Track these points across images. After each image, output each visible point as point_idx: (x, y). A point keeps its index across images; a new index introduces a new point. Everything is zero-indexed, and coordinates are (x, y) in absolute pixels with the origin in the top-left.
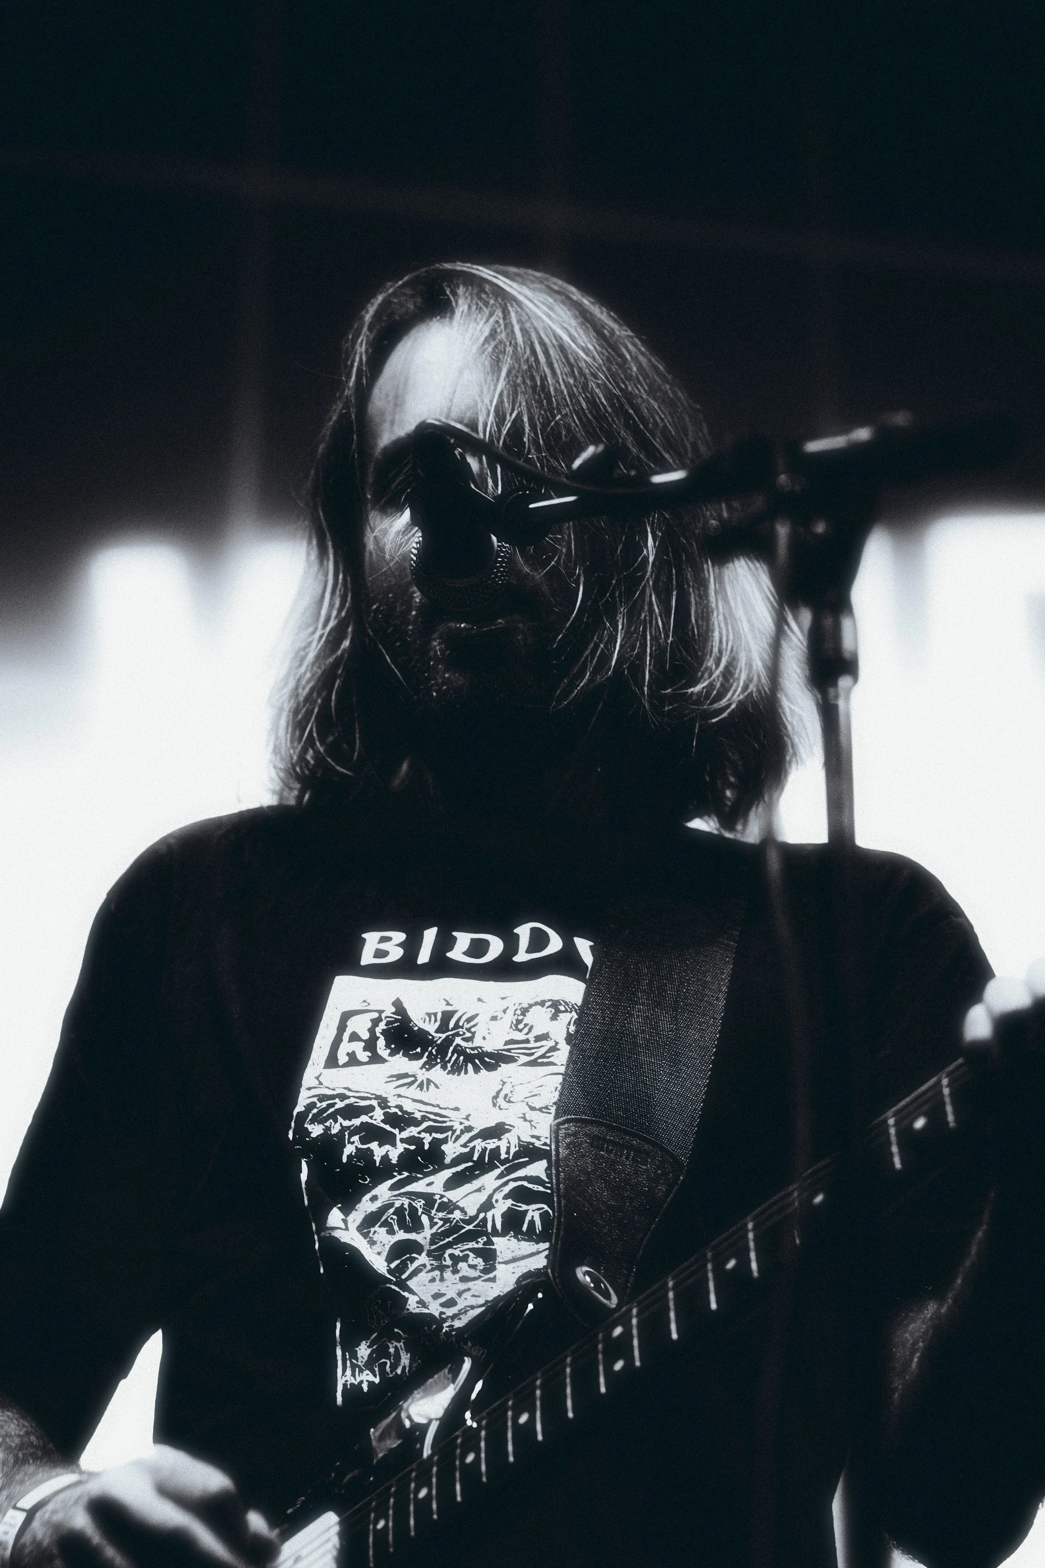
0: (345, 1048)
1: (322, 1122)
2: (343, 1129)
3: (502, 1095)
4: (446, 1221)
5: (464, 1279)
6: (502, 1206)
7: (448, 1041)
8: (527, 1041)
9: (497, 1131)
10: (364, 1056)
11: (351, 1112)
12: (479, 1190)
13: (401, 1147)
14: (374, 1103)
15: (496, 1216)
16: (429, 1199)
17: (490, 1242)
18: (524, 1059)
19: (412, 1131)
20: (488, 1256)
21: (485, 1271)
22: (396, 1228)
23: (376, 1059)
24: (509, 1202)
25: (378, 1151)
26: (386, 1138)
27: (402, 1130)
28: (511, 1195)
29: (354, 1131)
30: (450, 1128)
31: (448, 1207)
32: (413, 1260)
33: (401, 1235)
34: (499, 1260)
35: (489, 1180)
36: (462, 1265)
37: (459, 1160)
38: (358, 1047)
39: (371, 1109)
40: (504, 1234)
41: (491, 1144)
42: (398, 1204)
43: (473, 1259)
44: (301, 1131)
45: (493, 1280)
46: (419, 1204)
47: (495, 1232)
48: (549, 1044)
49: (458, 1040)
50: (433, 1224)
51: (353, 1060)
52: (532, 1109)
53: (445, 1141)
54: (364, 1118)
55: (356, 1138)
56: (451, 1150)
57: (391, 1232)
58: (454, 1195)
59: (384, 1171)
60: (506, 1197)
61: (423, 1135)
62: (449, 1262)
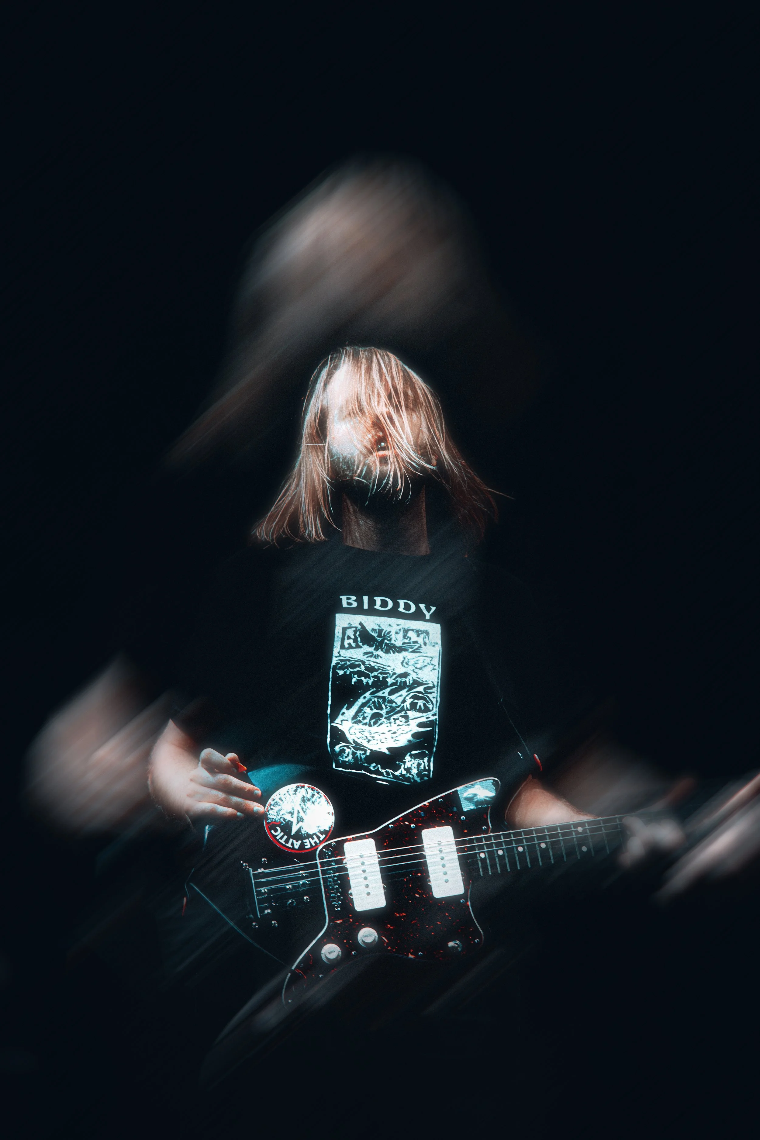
0: (346, 642)
1: (343, 670)
2: (351, 672)
3: (405, 662)
4: (391, 707)
5: (399, 725)
6: (409, 701)
7: (382, 641)
8: (410, 643)
9: (405, 675)
10: (354, 645)
11: (353, 666)
12: (400, 696)
13: (372, 679)
14: (360, 663)
15: (407, 704)
16: (383, 698)
17: (406, 713)
18: (410, 650)
19: (375, 673)
20: (406, 717)
21: (406, 722)
22: (373, 708)
23: (358, 646)
24: (412, 700)
25: (365, 680)
26: (367, 676)
27: (372, 673)
28: (413, 697)
29: (355, 673)
30: (388, 673)
31: (391, 702)
32: (380, 720)
33: (375, 711)
34: (410, 718)
35: (404, 692)
36: (397, 721)
37: (393, 684)
38: (351, 641)
39: (359, 666)
40: (411, 710)
41: (403, 680)
42: (373, 700)
43: (401, 719)
44: (335, 673)
45: (408, 725)
46: (381, 700)
47: (408, 709)
48: (418, 645)
49: (386, 641)
50: (386, 708)
51: (350, 647)
52: (416, 668)
53: (387, 677)
54: (358, 669)
55: (356, 676)
56: (390, 681)
57: (371, 709)
58: (392, 697)
59: (367, 687)
60: (410, 698)
61: (379, 675)
62: (393, 721)
